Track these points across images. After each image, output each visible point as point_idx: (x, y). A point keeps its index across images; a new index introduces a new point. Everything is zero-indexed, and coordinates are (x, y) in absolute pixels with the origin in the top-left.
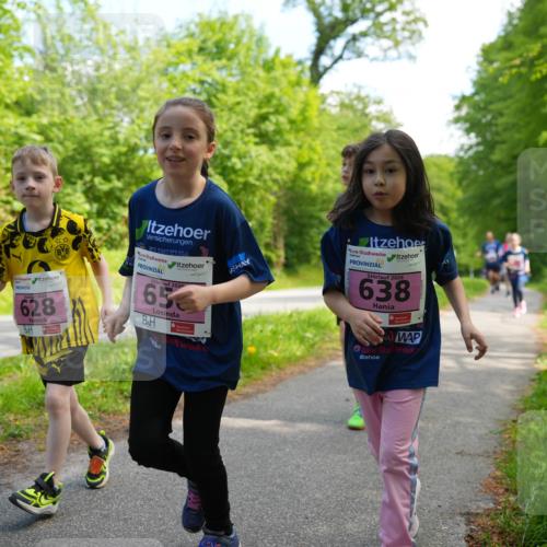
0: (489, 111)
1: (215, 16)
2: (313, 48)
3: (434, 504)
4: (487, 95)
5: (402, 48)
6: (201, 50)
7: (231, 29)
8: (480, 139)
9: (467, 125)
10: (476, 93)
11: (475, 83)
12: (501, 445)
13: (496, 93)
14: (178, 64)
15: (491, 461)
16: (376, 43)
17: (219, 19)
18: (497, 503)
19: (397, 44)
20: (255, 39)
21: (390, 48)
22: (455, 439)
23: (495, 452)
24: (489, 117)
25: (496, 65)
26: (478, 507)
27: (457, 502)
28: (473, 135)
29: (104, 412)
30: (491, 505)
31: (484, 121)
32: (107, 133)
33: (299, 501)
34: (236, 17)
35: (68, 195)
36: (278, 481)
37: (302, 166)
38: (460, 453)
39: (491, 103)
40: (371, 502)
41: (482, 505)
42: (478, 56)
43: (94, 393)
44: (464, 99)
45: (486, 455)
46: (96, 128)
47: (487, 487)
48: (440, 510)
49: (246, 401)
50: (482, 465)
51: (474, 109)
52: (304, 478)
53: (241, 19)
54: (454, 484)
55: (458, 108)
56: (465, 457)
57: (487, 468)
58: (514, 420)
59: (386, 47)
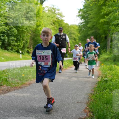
0: (87, 14)
3: (71, 116)
4: (87, 9)
8: (84, 21)
9: (81, 17)
10: (84, 9)
11: (84, 6)
12: (88, 100)
13: (89, 9)
22: (77, 99)
23: (87, 102)
24: (87, 15)
25: (89, 1)
26: (82, 116)
27: (77, 115)
28: (83, 20)
30: (86, 116)
31: (86, 16)
33: (35, 116)
37: (38, 26)
38: (78, 102)
39: (88, 11)
41: (84, 116)
44: (81, 10)
45: (85, 103)
47: (85, 111)
48: (73, 117)
51: (83, 13)
54: (76, 110)
55: (79, 12)
56: (79, 103)
57: (84, 106)
58: (92, 94)
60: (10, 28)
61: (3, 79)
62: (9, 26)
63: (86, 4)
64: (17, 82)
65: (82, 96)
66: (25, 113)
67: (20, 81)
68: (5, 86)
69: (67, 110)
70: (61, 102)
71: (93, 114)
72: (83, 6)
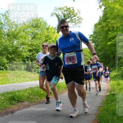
0: (97, 38)
1: (35, 18)
2: (58, 25)
4: (96, 34)
5: (77, 25)
6: (32, 26)
7: (39, 21)
8: (95, 44)
9: (92, 41)
10: (93, 34)
11: (93, 32)
12: (97, 112)
13: (98, 34)
14: (27, 29)
15: (95, 116)
16: (71, 24)
17: (36, 19)
19: (76, 24)
20: (44, 23)
21: (74, 25)
23: (96, 114)
24: (97, 39)
25: (98, 28)
28: (93, 43)
29: (6, 108)
31: (96, 40)
32: (11, 44)
34: (40, 18)
35: (2, 58)
39: (97, 36)
42: (94, 26)
43: (4, 103)
44: (91, 35)
45: (94, 114)
46: (8, 43)
47: (93, 122)
49: (40, 104)
50: (92, 117)
51: (93, 38)
52: (51, 121)
53: (41, 19)
54: (86, 121)
56: (89, 115)
58: (100, 106)
59: (74, 24)
60: (33, 54)
61: (25, 97)
62: (32, 52)
63: (95, 30)
64: (37, 98)
65: (92, 108)
67: (39, 98)
68: (26, 102)
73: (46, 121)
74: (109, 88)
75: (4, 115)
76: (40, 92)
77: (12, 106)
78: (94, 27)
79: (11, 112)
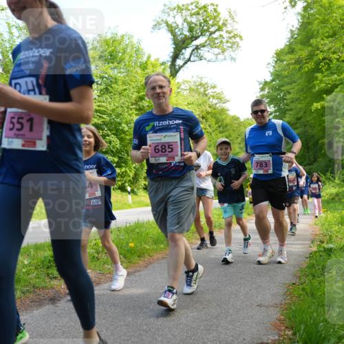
0: (282, 91)
1: (109, 36)
2: (172, 54)
3: (241, 339)
4: (280, 81)
5: (226, 53)
6: (101, 57)
7: (120, 44)
9: (268, 100)
10: (273, 81)
11: (272, 74)
12: (285, 300)
13: (286, 79)
15: (278, 309)
16: (211, 51)
17: (112, 37)
18: (280, 336)
19: (223, 51)
20: (135, 49)
21: (219, 54)
22: (257, 297)
23: (281, 304)
24: (282, 95)
25: (285, 62)
26: (269, 339)
27: (256, 336)
28: (272, 106)
29: (37, 288)
30: (277, 337)
31: (279, 97)
33: (156, 339)
34: (123, 36)
36: (145, 327)
38: (259, 305)
39: (282, 86)
40: (202, 338)
41: (271, 337)
42: (273, 57)
43: (30, 276)
44: (266, 83)
45: (276, 306)
47: (275, 326)
48: (244, 342)
50: (272, 312)
51: (272, 90)
52: (161, 325)
53: (126, 38)
54: (254, 325)
55: (262, 89)
56: (262, 308)
57: (275, 314)
58: (293, 284)
59: (216, 53)
63: (277, 69)
65: (269, 290)
66: (132, 333)
67: (124, 259)
69: (232, 325)
70: (219, 306)
71: (294, 334)
72: (270, 74)
73: (146, 324)
74: (318, 233)
75: (31, 307)
76: (127, 243)
77: (52, 283)
78: (276, 59)
79: (51, 299)
